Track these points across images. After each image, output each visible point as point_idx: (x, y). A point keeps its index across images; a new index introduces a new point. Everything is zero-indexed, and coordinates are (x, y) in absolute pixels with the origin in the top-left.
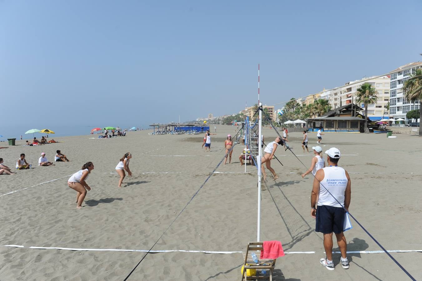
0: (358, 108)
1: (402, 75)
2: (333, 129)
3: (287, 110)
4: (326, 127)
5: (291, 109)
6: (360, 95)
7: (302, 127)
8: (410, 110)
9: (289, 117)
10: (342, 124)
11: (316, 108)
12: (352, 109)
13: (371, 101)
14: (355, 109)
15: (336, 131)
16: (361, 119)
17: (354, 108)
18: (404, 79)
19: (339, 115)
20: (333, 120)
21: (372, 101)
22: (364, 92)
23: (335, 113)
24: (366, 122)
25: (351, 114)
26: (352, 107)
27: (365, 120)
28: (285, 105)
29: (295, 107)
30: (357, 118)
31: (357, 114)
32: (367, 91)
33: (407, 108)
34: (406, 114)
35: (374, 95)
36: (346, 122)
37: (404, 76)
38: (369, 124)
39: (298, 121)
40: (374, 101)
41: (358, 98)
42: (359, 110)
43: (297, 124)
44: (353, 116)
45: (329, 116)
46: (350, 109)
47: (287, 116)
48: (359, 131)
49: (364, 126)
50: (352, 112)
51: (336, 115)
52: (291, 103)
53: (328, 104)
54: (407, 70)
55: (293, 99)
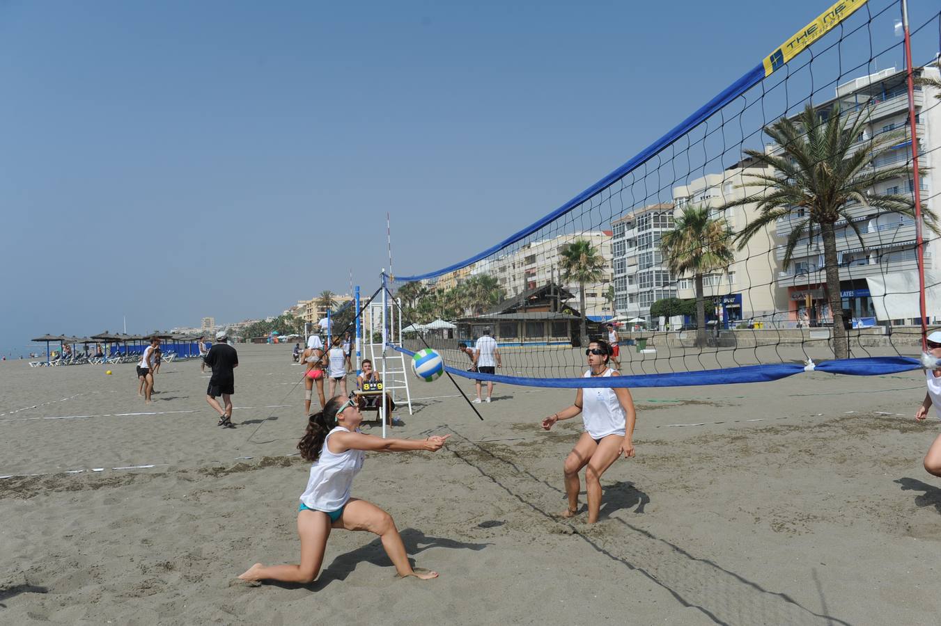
0: (567, 294)
1: (636, 229)
2: (516, 341)
4: (502, 336)
5: (409, 300)
6: (569, 266)
7: (446, 337)
8: (655, 301)
10: (536, 328)
11: (472, 295)
12: (552, 295)
13: (591, 277)
14: (558, 296)
15: (522, 344)
16: (572, 316)
17: (556, 293)
18: (639, 236)
19: (525, 309)
20: (516, 320)
21: (594, 278)
22: (577, 258)
23: (518, 304)
24: (583, 322)
25: (550, 306)
26: (552, 291)
27: (581, 319)
28: (397, 291)
30: (566, 315)
31: (563, 305)
32: (583, 257)
33: (649, 296)
34: (649, 308)
35: (596, 265)
36: (543, 324)
37: (639, 230)
38: (590, 328)
39: (438, 324)
40: (596, 276)
41: (563, 271)
42: (565, 298)
43: (433, 331)
44: (556, 309)
45: (504, 313)
46: (547, 295)
48: (570, 343)
49: (579, 332)
50: (552, 302)
51: (521, 309)
52: (408, 288)
53: (497, 287)
54: (644, 218)
55: (413, 278)
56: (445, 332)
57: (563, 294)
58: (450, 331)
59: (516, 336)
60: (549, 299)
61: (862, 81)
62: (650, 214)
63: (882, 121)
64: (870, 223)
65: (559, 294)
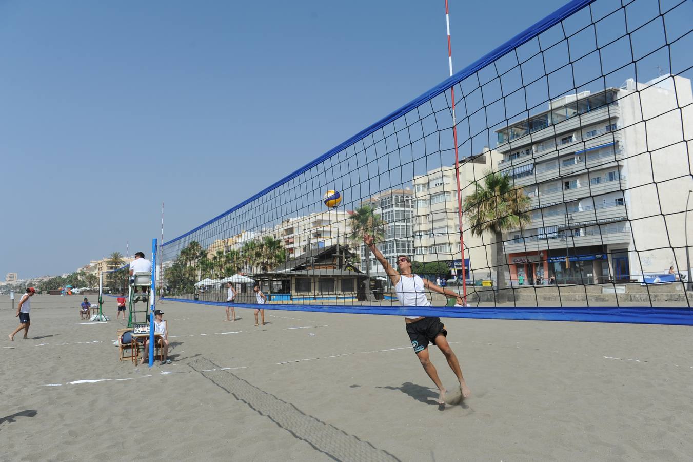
3: (182, 262)
5: (190, 261)
6: (356, 227)
9: (188, 276)
11: (259, 254)
12: (338, 254)
14: (343, 255)
15: (315, 298)
17: (341, 252)
18: (383, 214)
19: (314, 267)
20: (311, 276)
22: (364, 221)
24: (368, 278)
25: (335, 264)
26: (338, 250)
27: (366, 276)
28: (179, 253)
29: (197, 258)
31: (347, 263)
32: (371, 219)
36: (332, 279)
37: (382, 209)
44: (340, 267)
45: (296, 269)
46: (333, 254)
47: (184, 275)
48: (356, 297)
49: (364, 287)
50: (337, 261)
51: (310, 266)
52: (190, 250)
53: (280, 247)
54: (387, 200)
55: (194, 242)
56: (239, 286)
57: (347, 254)
58: (244, 286)
59: (309, 290)
60: (334, 257)
61: (571, 98)
62: (392, 197)
63: (586, 128)
64: (580, 204)
65: (343, 253)
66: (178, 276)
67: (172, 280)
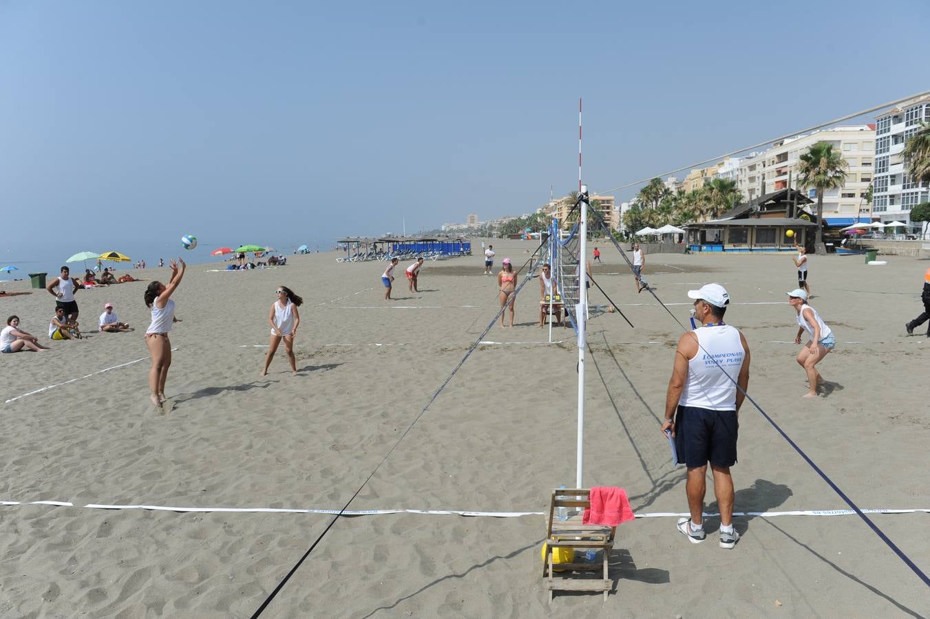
0: (802, 199)
1: (903, 124)
2: (744, 247)
3: (643, 203)
4: (730, 242)
5: (652, 201)
6: (807, 170)
7: (676, 240)
8: (919, 203)
9: (647, 219)
10: (767, 236)
11: (708, 199)
12: (788, 200)
13: (831, 183)
14: (795, 201)
15: (751, 250)
16: (809, 222)
17: (792, 198)
18: (907, 132)
19: (759, 215)
20: (745, 226)
21: (835, 184)
22: (816, 163)
23: (751, 210)
24: (819, 229)
25: (785, 212)
26: (789, 196)
27: (817, 226)
28: (639, 192)
29: (660, 197)
30: (799, 221)
31: (799, 211)
32: (824, 160)
33: (912, 197)
34: (909, 211)
35: (838, 170)
36: (775, 230)
37: (907, 125)
38: (826, 234)
39: (668, 229)
40: (837, 182)
41: (802, 176)
42: (804, 204)
43: (665, 235)
44: (791, 215)
45: (737, 218)
46: (784, 201)
47: (643, 218)
49: (814, 238)
50: (788, 207)
51: (753, 215)
52: (651, 189)
53: (734, 190)
54: (914, 111)
55: (656, 179)
56: (676, 236)
57: (801, 200)
58: (681, 236)
59: (745, 241)
60: (785, 204)
62: (921, 107)
65: (795, 199)
66: (636, 220)
67: (630, 224)
